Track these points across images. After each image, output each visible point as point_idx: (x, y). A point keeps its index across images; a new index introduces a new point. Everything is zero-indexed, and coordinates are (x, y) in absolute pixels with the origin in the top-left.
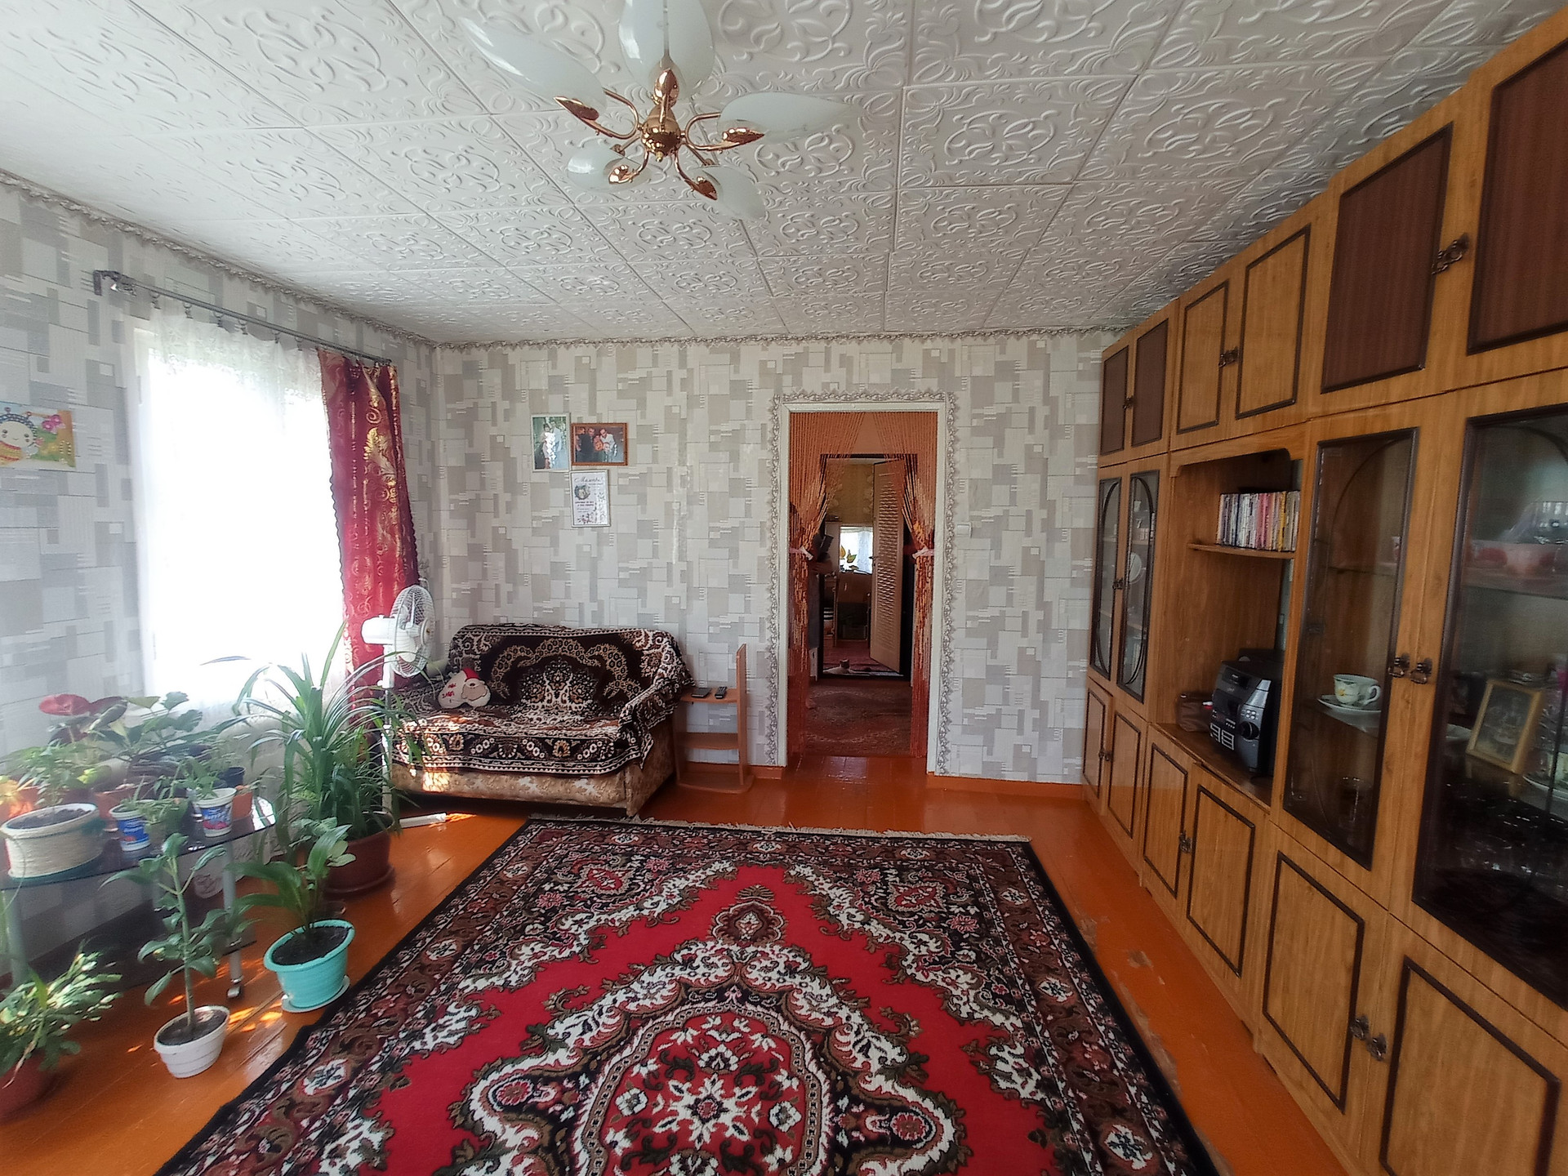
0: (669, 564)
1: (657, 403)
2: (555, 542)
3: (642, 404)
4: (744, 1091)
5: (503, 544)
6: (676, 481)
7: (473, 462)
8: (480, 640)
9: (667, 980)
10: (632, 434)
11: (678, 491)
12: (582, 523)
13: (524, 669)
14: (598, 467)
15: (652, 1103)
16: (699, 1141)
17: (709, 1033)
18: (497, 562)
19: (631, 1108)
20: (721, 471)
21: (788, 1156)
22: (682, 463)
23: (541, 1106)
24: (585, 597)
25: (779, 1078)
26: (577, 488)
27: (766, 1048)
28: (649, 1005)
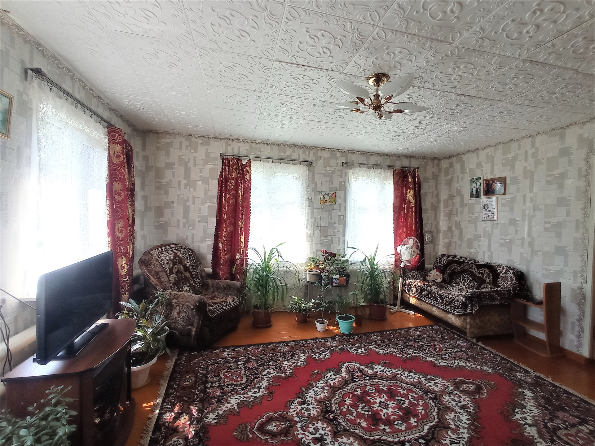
0: (523, 239)
1: (519, 166)
2: (476, 227)
3: (513, 168)
4: (398, 411)
5: (458, 226)
6: (528, 200)
7: (451, 197)
8: (444, 260)
9: (416, 378)
10: (508, 181)
11: (529, 204)
12: (486, 219)
13: (456, 273)
14: (493, 196)
15: (375, 393)
16: (373, 408)
17: (409, 396)
18: (456, 233)
19: (369, 390)
20: (552, 194)
21: (388, 431)
22: (531, 191)
23: (354, 374)
24: (486, 249)
25: (412, 419)
26: (484, 205)
27: (420, 411)
28: (403, 379)
